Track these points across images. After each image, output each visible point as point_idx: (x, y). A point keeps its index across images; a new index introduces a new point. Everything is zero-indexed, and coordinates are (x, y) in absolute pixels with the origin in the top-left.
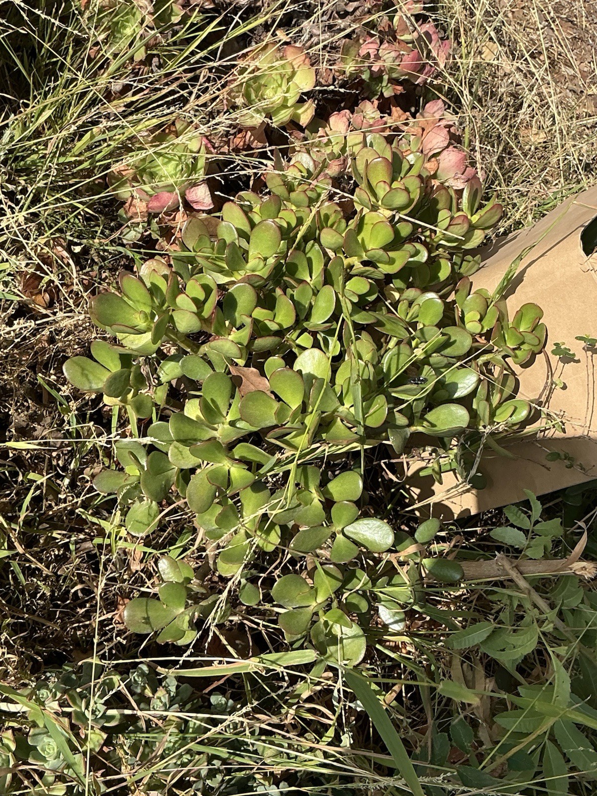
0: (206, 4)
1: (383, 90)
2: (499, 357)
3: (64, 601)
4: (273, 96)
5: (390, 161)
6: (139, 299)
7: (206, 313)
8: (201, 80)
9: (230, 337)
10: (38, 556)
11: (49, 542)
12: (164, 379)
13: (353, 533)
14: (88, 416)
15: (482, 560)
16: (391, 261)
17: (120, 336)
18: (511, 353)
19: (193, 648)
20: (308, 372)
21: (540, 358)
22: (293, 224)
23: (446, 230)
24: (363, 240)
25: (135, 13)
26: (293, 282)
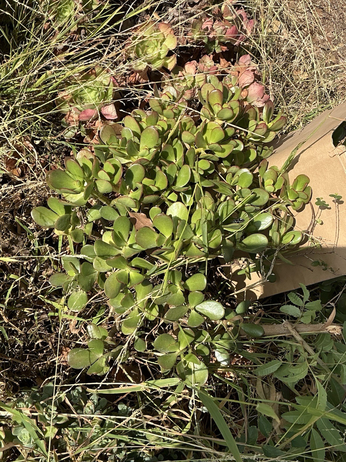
1: (216, 49)
2: (284, 206)
3: (31, 349)
4: (152, 52)
5: (222, 91)
6: (76, 173)
7: (115, 182)
8: (111, 43)
9: (129, 196)
10: (16, 323)
11: (22, 315)
12: (90, 219)
13: (200, 309)
14: (44, 241)
15: (275, 324)
16: (223, 151)
17: (64, 195)
18: (291, 203)
19: (107, 377)
20: (175, 216)
21: (308, 206)
23: (254, 132)
24: (206, 138)
25: (71, 3)
26: (165, 163)
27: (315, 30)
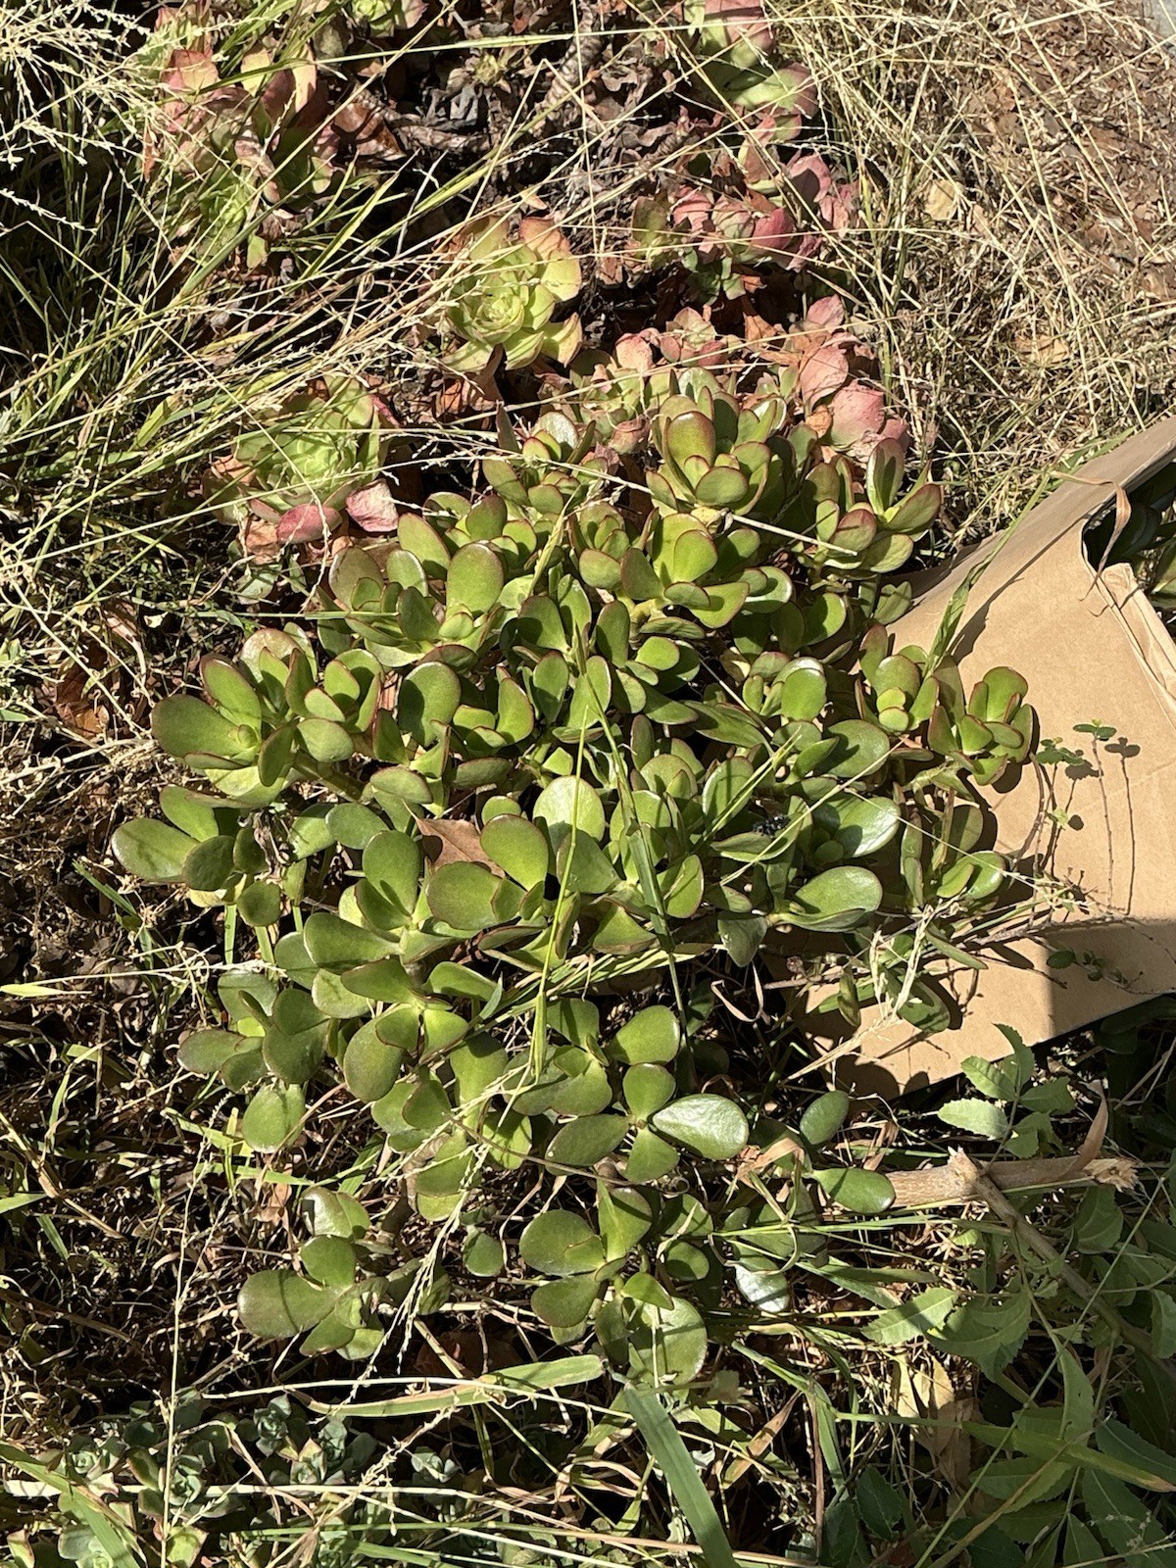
0: (389, 152)
1: (725, 287)
2: (951, 774)
3: (142, 1286)
4: (504, 312)
5: (710, 417)
6: (239, 705)
7: (362, 724)
8: (361, 294)
9: (413, 766)
10: (92, 1202)
11: (113, 1177)
12: (301, 850)
13: (670, 1125)
14: (182, 932)
15: (928, 1168)
16: (715, 604)
17: (211, 775)
18: (969, 766)
19: (375, 1364)
20: (560, 821)
21: (1028, 770)
22: (531, 545)
23: (832, 541)
24: (664, 568)
26: (530, 655)
27: (1090, 200)
